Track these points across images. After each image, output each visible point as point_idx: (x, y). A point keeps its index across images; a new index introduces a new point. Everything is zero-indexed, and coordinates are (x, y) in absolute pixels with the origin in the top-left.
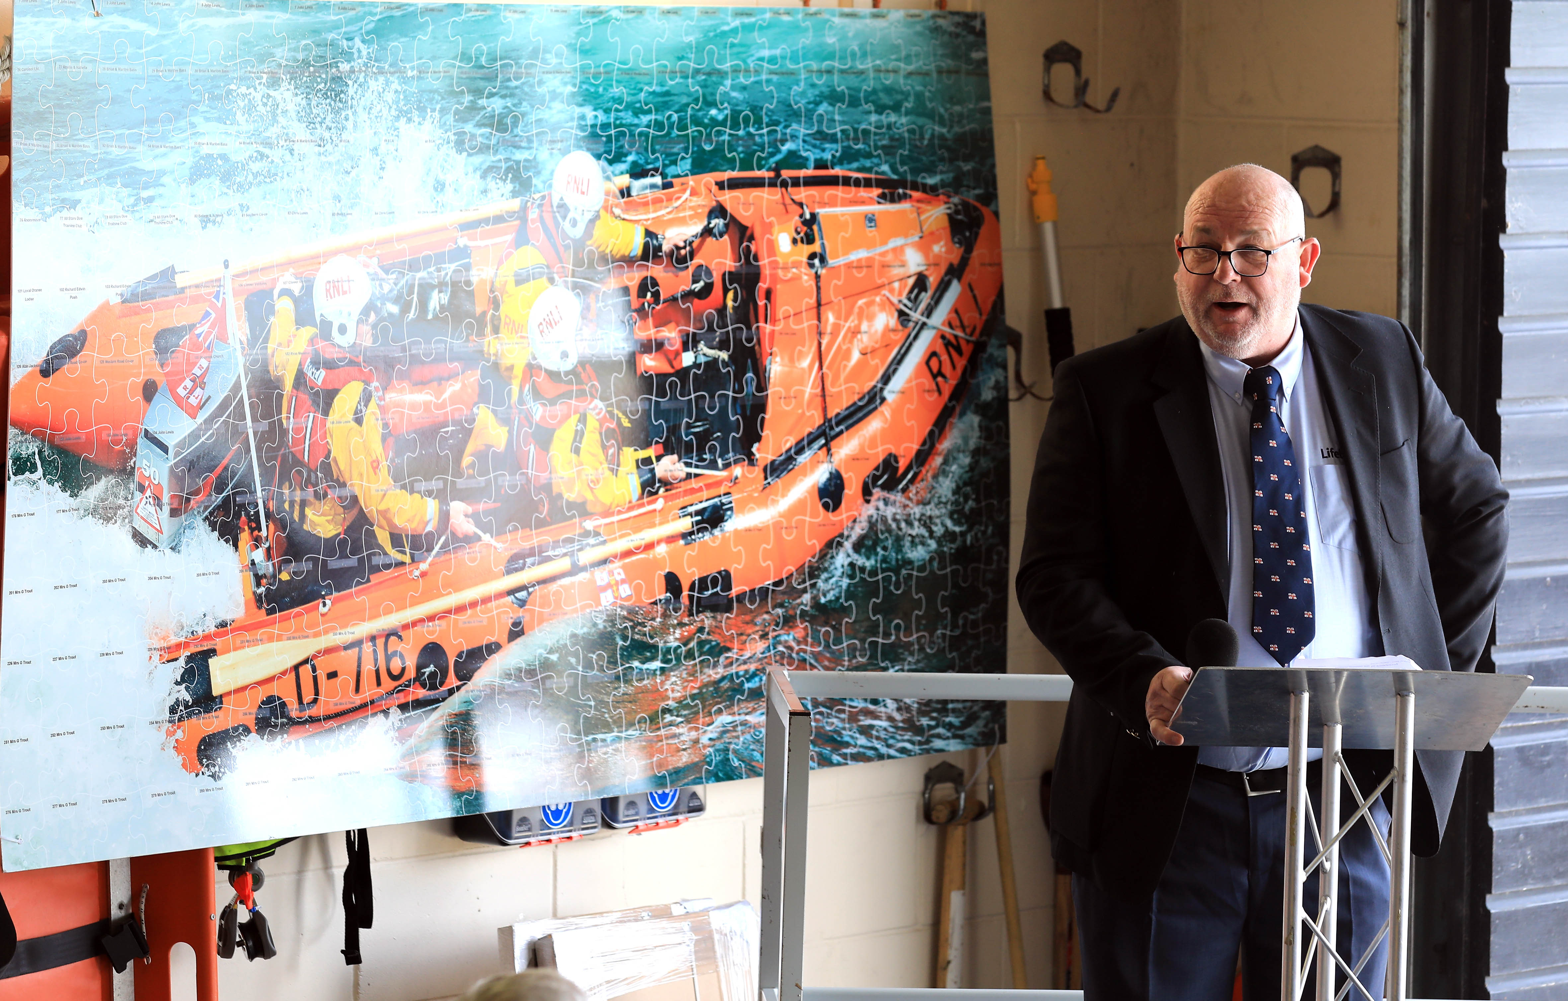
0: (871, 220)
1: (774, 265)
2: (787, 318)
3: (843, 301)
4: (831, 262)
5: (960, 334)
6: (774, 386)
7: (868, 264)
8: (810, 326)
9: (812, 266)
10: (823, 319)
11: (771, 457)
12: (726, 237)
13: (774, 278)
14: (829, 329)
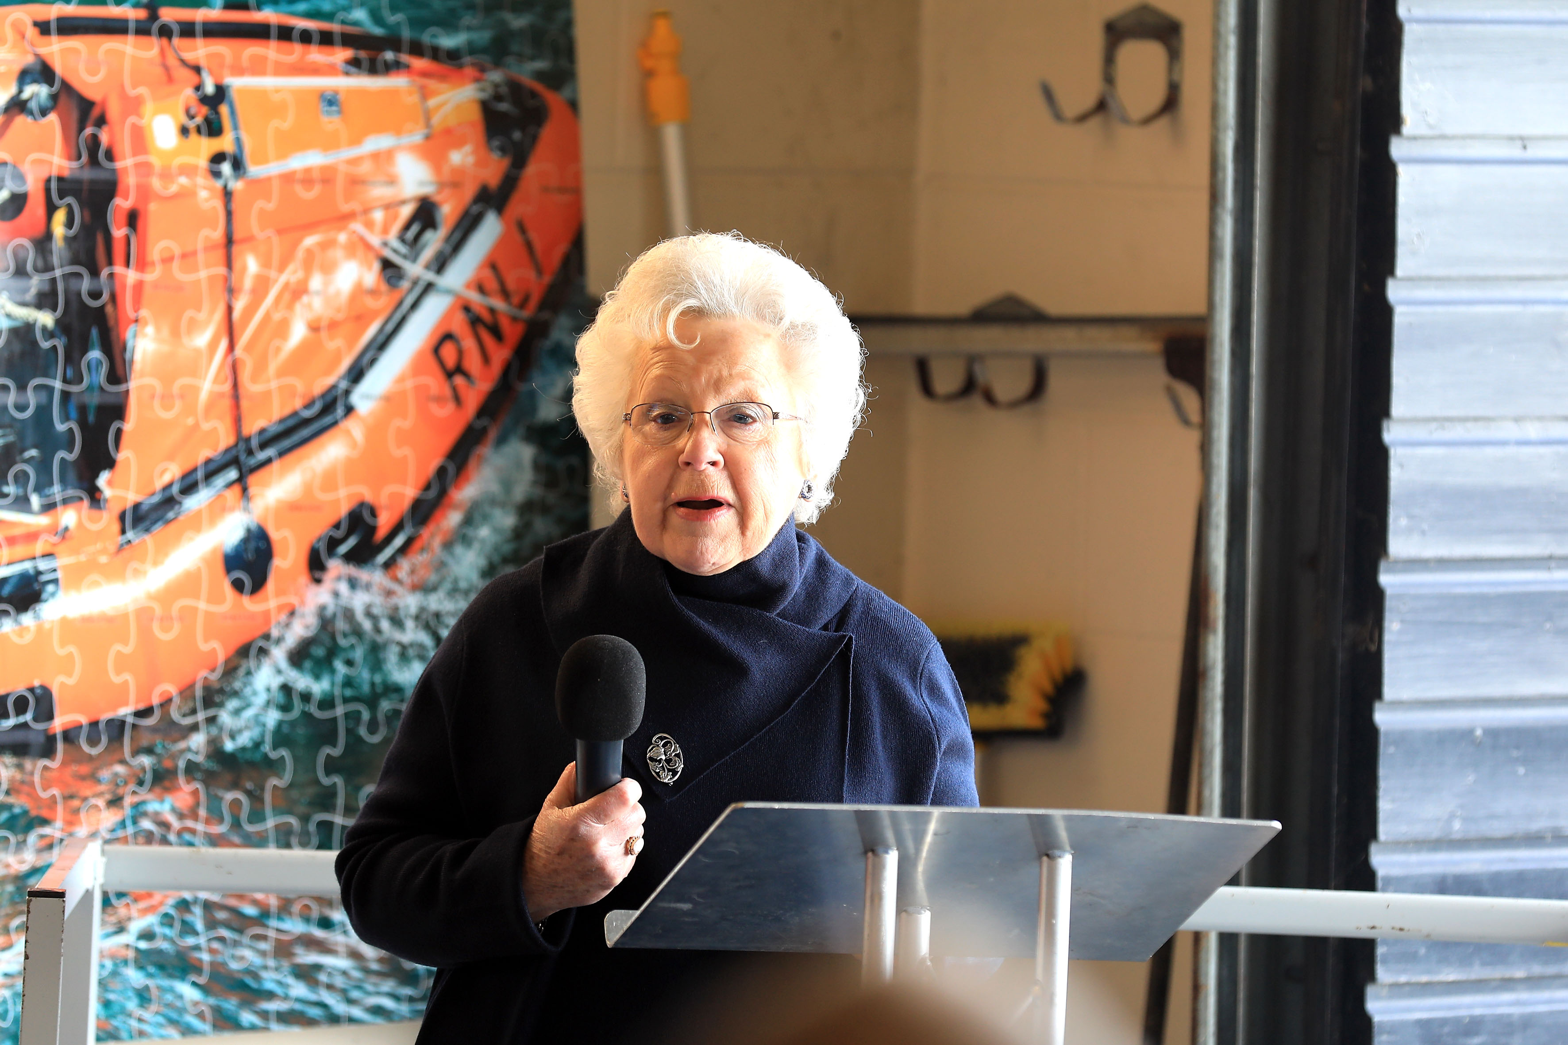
0: (331, 102)
1: (145, 168)
2: (167, 260)
3: (275, 240)
4: (254, 170)
5: (499, 304)
6: (142, 375)
7: (327, 176)
8: (211, 279)
9: (217, 174)
10: (237, 265)
11: (132, 497)
12: (53, 117)
13: (145, 192)
14: (248, 283)
